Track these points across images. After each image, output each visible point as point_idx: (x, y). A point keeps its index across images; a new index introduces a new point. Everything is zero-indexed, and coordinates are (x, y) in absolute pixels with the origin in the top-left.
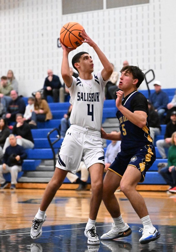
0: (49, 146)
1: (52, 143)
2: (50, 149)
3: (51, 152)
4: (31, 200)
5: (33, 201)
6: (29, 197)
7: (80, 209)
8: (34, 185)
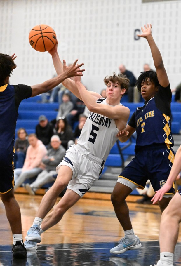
0: (118, 152)
1: (122, 148)
2: (119, 156)
3: (120, 159)
4: (93, 212)
5: (95, 213)
6: (90, 209)
7: (147, 225)
8: (98, 196)
